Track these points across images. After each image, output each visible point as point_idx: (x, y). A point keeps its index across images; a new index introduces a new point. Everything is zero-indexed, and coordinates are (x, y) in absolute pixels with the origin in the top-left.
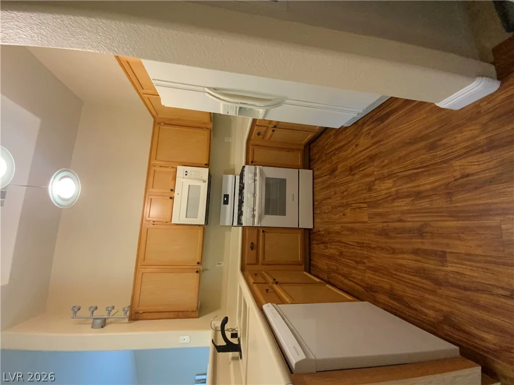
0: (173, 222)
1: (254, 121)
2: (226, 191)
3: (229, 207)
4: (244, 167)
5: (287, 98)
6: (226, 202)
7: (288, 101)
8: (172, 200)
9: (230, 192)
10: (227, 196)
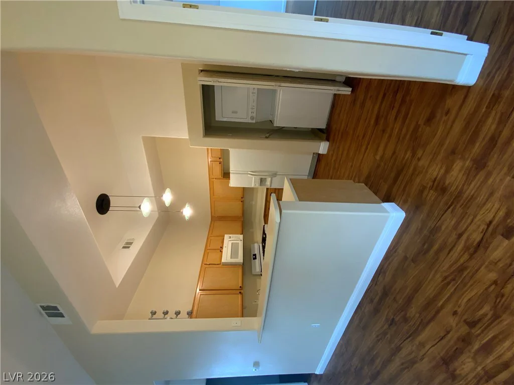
0: (223, 261)
1: (267, 189)
2: (254, 251)
3: (257, 261)
4: (264, 226)
5: (277, 172)
6: (255, 258)
7: (278, 174)
8: (221, 253)
9: (256, 252)
10: (255, 255)
